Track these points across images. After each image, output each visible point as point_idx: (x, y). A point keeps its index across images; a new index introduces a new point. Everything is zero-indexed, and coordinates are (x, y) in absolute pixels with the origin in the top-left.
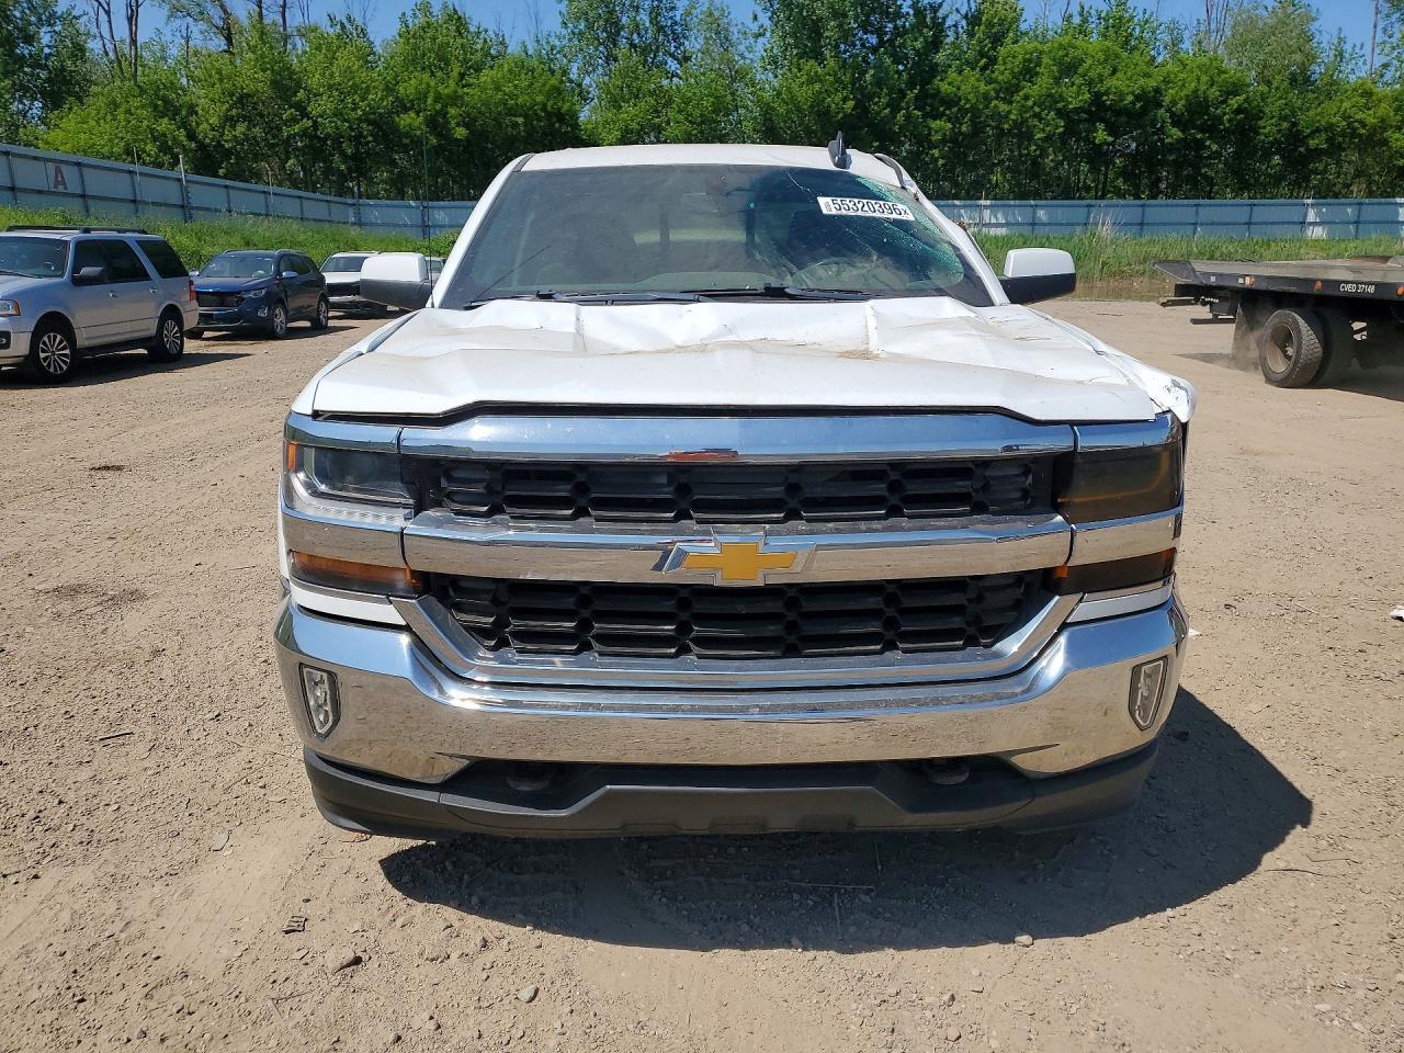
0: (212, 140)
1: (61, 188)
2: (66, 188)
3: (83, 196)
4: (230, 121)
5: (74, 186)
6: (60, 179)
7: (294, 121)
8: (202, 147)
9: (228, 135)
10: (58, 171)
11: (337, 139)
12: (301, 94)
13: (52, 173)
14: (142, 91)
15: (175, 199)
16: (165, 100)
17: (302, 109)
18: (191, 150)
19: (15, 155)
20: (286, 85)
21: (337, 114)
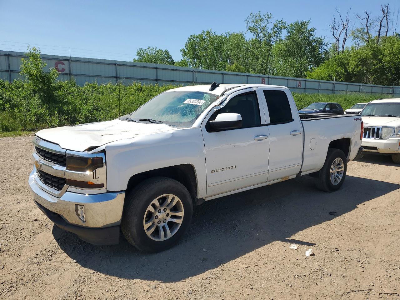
0: (351, 72)
1: (299, 87)
2: (301, 87)
3: (305, 88)
4: (357, 66)
5: (303, 86)
6: (300, 85)
7: (377, 64)
8: (348, 73)
9: (356, 70)
10: (300, 83)
11: (390, 68)
12: (381, 56)
13: (298, 83)
14: (336, 60)
15: (331, 88)
16: (341, 62)
17: (380, 60)
18: (345, 75)
19: (289, 79)
20: (377, 54)
21: (391, 61)
